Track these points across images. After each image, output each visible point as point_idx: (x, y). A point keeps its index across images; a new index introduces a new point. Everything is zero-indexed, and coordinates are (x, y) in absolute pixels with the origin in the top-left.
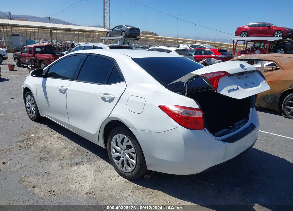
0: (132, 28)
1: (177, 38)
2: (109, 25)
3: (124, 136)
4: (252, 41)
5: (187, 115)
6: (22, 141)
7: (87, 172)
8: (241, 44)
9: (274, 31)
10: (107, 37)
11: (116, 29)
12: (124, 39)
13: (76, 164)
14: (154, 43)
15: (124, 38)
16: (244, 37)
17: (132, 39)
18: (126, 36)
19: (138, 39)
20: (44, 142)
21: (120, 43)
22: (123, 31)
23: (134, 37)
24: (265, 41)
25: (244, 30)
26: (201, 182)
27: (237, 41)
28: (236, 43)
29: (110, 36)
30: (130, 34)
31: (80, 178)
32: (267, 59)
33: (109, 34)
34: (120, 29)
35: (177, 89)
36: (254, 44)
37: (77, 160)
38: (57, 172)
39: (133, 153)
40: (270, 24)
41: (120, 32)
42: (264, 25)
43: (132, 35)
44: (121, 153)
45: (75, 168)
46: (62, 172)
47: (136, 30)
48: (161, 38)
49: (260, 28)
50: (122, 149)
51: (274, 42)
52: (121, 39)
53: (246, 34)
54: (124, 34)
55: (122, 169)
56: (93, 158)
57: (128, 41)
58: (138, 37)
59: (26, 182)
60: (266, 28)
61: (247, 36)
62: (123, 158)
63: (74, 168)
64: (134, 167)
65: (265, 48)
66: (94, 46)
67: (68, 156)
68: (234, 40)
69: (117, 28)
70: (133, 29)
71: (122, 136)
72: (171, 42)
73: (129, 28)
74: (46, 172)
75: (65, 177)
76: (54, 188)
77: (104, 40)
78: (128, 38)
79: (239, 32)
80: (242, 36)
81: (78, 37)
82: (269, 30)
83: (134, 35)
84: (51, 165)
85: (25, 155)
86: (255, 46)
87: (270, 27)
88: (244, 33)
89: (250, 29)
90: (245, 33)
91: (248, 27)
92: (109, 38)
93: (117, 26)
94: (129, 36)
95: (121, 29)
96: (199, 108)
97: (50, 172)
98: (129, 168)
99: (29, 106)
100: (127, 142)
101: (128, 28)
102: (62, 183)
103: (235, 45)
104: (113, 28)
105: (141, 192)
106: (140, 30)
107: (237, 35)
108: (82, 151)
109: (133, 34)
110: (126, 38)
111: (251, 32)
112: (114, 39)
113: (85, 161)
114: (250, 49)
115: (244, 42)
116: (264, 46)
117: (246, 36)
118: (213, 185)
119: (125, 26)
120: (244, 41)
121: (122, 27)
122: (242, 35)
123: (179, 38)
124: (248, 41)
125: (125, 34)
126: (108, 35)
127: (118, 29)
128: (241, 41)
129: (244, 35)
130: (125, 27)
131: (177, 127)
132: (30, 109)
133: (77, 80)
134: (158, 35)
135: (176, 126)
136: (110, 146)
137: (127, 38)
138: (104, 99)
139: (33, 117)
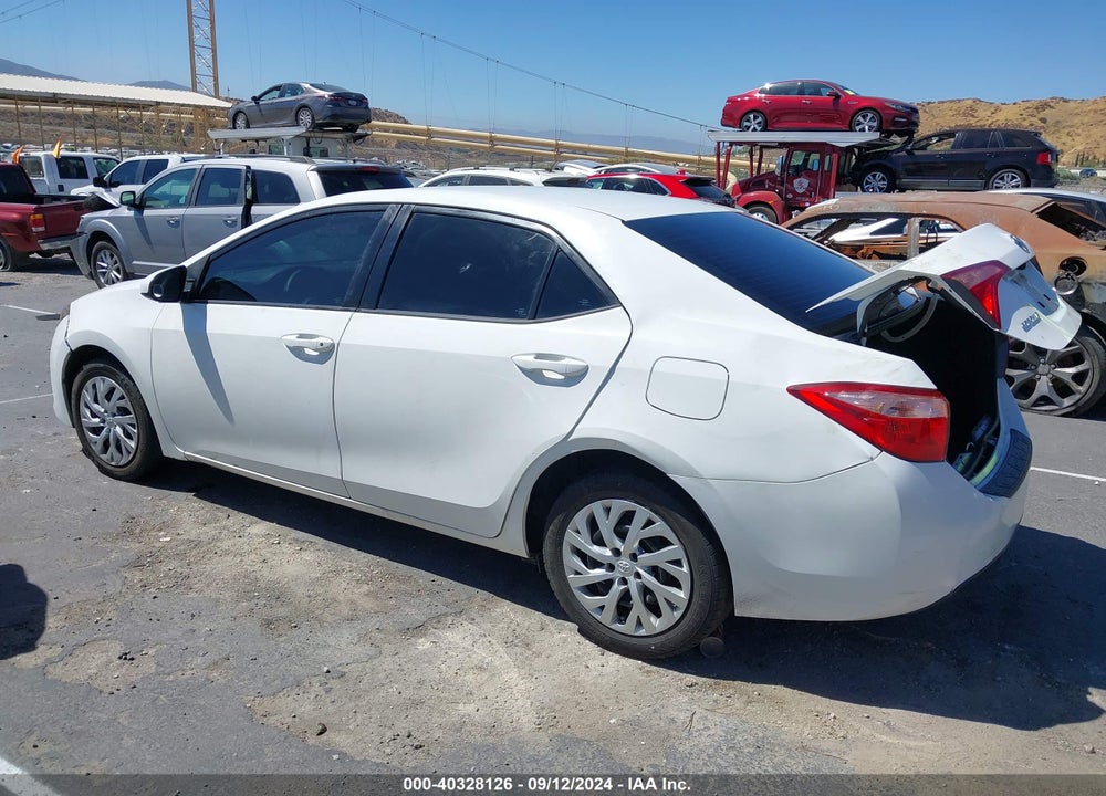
0: (338, 95)
1: (488, 134)
2: (216, 79)
3: (628, 505)
4: (781, 145)
5: (896, 415)
6: (137, 564)
7: (481, 653)
8: (710, 156)
9: (851, 112)
10: (235, 128)
11: (273, 98)
12: (308, 139)
13: (419, 629)
14: (396, 150)
15: (308, 134)
16: (755, 130)
17: (336, 135)
18: (317, 127)
19: (362, 136)
20: (229, 558)
21: (291, 152)
22: (304, 107)
23: (346, 129)
24: (824, 144)
25: (752, 107)
26: (889, 638)
27: (731, 144)
28: (728, 155)
29: (248, 127)
30: (334, 116)
31: (470, 677)
32: (924, 212)
33: (241, 116)
34: (288, 98)
35: (835, 324)
36: (789, 157)
37: (415, 614)
38: (369, 665)
39: (678, 563)
40: (836, 86)
41: (292, 109)
42: (816, 88)
43: (341, 120)
44: (611, 568)
45: (428, 645)
46: (388, 663)
47: (354, 103)
48: (429, 133)
49: (806, 99)
50: (617, 552)
51: (849, 149)
52: (297, 136)
53: (760, 119)
54: (305, 118)
55: (618, 627)
56: (469, 599)
57: (325, 144)
58: (359, 131)
59: (279, 717)
60: (824, 100)
61: (765, 129)
62: (623, 587)
63: (423, 644)
64: (677, 615)
65: (826, 168)
66: (248, 167)
67: (368, 604)
68: (719, 143)
69: (277, 93)
70: (341, 98)
71: (620, 505)
72: (460, 149)
73: (327, 94)
74: (328, 672)
75: (413, 679)
76: (402, 726)
77: (225, 141)
78: (325, 135)
79: (736, 114)
80: (748, 128)
81: (71, 129)
82: (836, 109)
83: (347, 121)
84: (326, 645)
85: (193, 616)
86: (792, 164)
87: (838, 97)
88: (752, 116)
89: (773, 101)
90: (755, 118)
91: (763, 95)
92: (242, 133)
93: (277, 88)
94: (328, 125)
95: (294, 98)
96: (935, 388)
97: (346, 670)
98: (653, 619)
99: (97, 420)
100: (644, 527)
101: (321, 93)
102: (417, 704)
103: (723, 160)
104: (257, 95)
105: (716, 696)
106: (369, 101)
107: (731, 123)
108: (408, 579)
109: (343, 116)
110: (317, 134)
111: (777, 111)
112: (265, 139)
113: (446, 615)
114: (778, 172)
115: (752, 150)
116: (821, 162)
117: (759, 129)
118: (930, 644)
119: (308, 86)
120: (753, 144)
121: (295, 89)
122: (746, 124)
123: (498, 135)
124: (764, 147)
125: (313, 118)
126: (241, 122)
127: (281, 96)
128: (740, 143)
129: (753, 124)
130: (308, 91)
131: (872, 459)
132: (104, 433)
133: (376, 308)
134: (406, 122)
135: (870, 455)
136: (561, 544)
137: (320, 135)
138: (535, 375)
139: (122, 467)
